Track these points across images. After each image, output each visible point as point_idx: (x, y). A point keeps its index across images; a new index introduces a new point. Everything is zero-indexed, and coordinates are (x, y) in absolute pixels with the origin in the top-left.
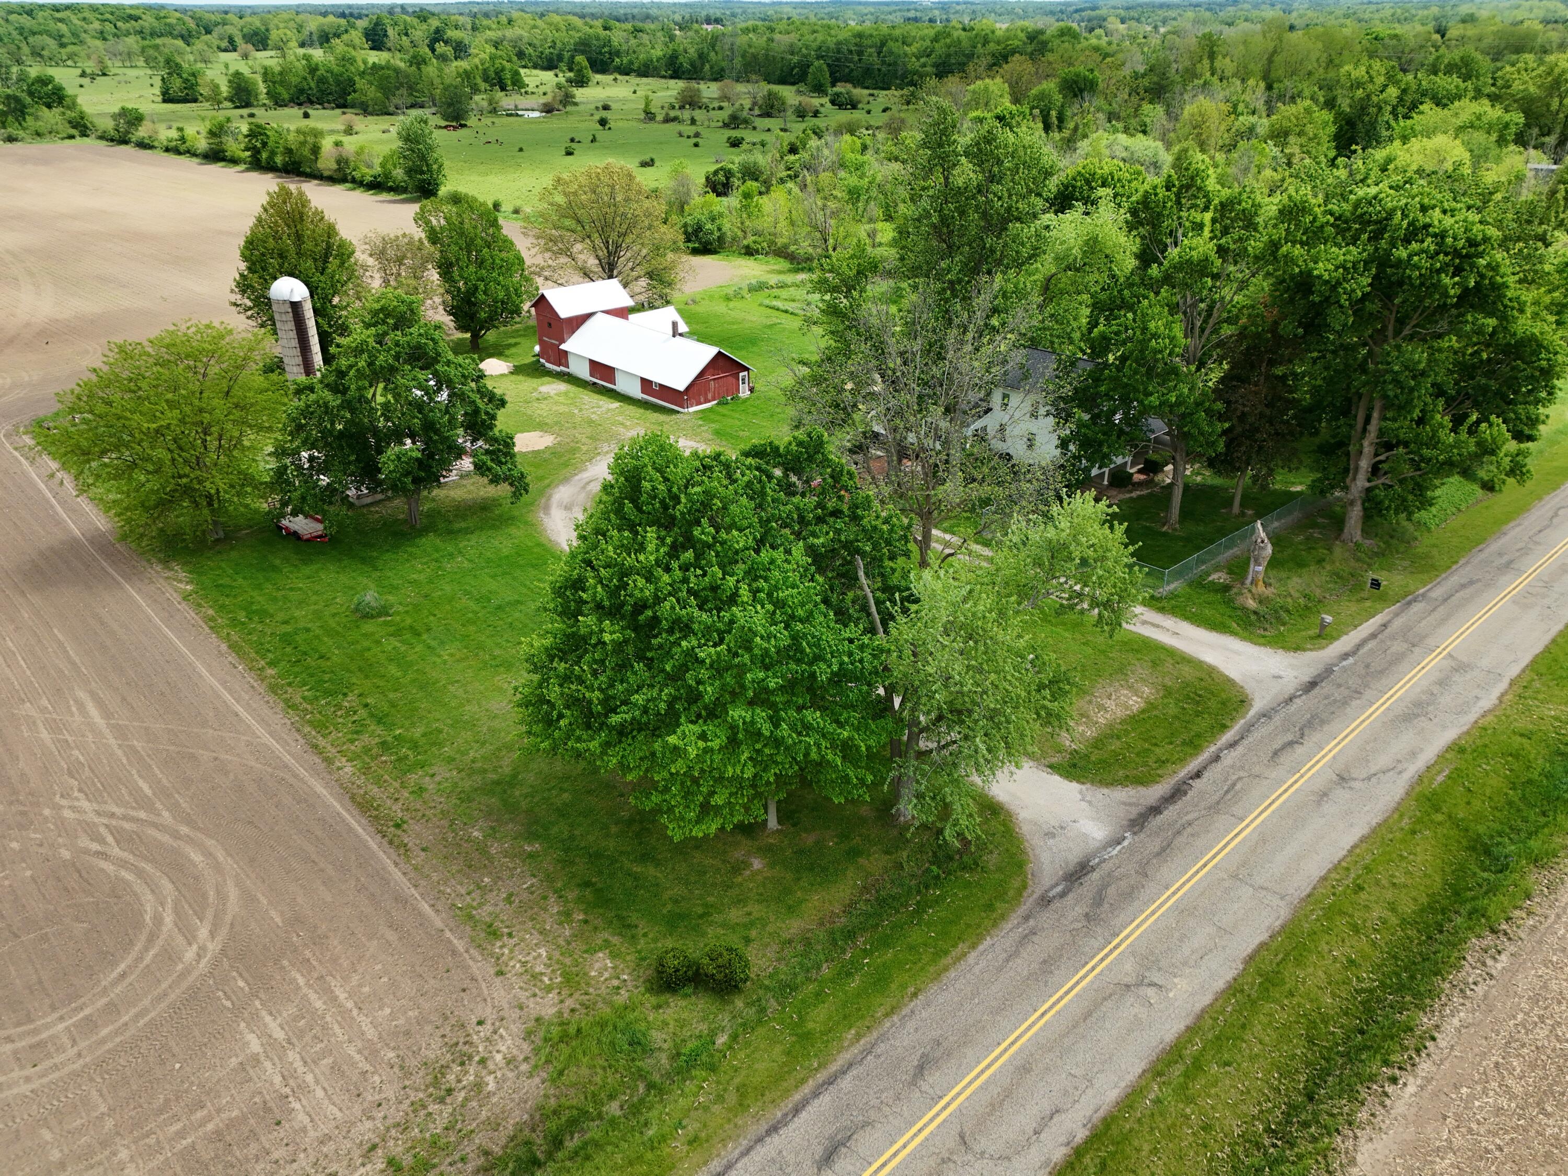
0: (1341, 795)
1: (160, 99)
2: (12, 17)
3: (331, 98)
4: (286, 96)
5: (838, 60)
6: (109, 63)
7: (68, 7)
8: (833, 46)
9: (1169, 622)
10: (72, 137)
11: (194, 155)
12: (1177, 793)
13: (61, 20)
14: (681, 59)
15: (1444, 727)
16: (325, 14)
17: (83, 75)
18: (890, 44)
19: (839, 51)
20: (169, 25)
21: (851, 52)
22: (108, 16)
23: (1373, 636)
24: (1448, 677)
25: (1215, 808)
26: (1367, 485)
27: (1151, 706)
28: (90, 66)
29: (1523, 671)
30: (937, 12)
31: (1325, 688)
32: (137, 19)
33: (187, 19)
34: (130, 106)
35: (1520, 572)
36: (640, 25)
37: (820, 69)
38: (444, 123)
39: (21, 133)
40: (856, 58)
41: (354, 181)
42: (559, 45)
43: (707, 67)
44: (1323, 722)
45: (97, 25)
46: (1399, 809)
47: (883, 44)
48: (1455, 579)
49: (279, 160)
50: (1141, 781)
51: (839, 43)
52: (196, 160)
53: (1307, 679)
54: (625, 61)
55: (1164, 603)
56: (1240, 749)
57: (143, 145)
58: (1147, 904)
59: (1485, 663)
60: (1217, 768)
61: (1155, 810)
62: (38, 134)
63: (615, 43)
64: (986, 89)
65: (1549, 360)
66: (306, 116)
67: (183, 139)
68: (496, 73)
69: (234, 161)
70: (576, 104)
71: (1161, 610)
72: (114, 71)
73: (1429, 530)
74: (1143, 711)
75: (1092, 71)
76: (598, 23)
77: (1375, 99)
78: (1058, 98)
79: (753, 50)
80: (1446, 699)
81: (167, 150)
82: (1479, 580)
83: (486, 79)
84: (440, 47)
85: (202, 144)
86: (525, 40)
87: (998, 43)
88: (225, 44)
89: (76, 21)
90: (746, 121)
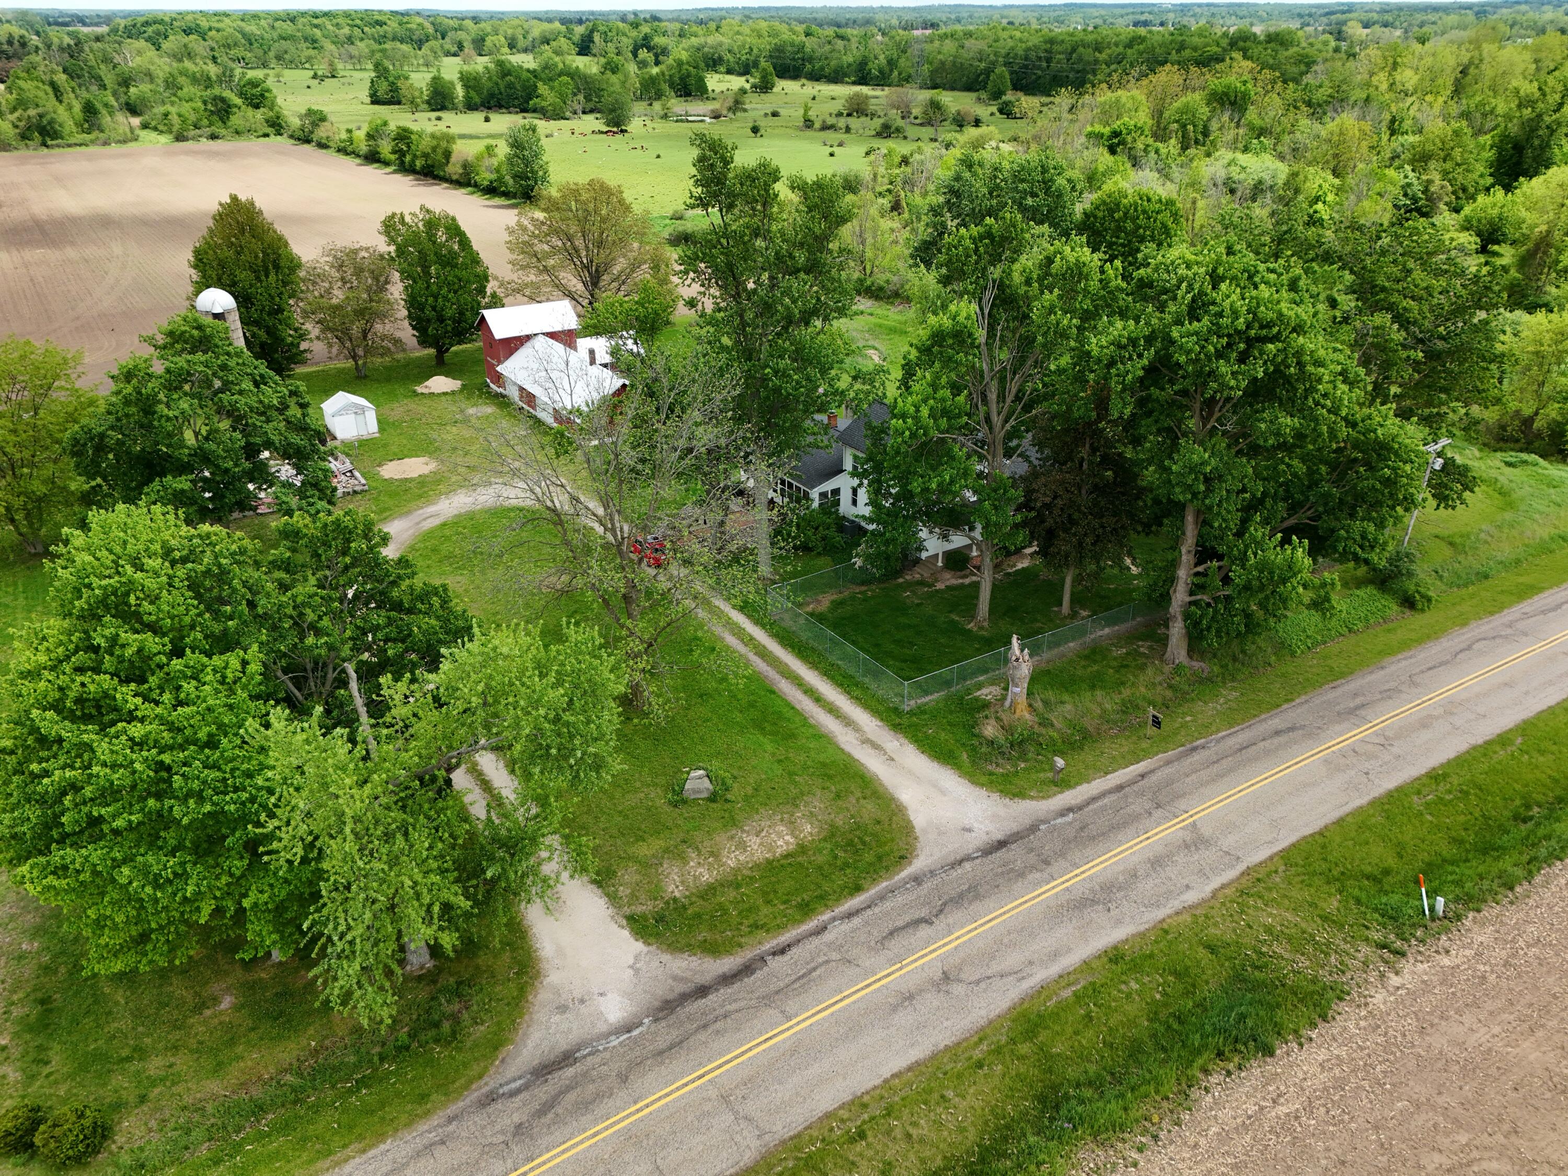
0: (932, 1000)
1: (368, 100)
2: (278, 24)
3: (516, 102)
4: (477, 100)
5: (1026, 67)
6: (340, 66)
7: (326, 14)
8: (1021, 52)
9: (893, 743)
10: (266, 135)
11: (358, 156)
12: (747, 970)
13: (316, 26)
14: (870, 65)
15: (1119, 922)
16: (550, 21)
17: (315, 77)
18: (1081, 49)
19: (1026, 59)
20: (410, 30)
21: (1040, 58)
22: (358, 22)
23: (1120, 788)
24: (1170, 855)
25: (768, 1000)
26: (1188, 599)
27: (802, 849)
28: (322, 69)
29: (1271, 858)
30: (1171, 16)
31: (1015, 852)
32: (381, 24)
33: (427, 25)
34: (315, 108)
35: (1365, 720)
36: (841, 31)
37: (1001, 76)
38: (605, 129)
39: (223, 132)
40: (1044, 64)
41: (476, 185)
42: (755, 51)
43: (896, 73)
44: (978, 897)
45: (346, 31)
46: (981, 1035)
47: (1074, 50)
48: (1276, 722)
49: (419, 164)
50: (712, 949)
51: (1028, 49)
52: (358, 161)
53: (999, 836)
54: (817, 66)
55: (905, 721)
56: (856, 921)
57: (322, 146)
58: (596, 1122)
59: (1228, 842)
60: (816, 941)
61: (702, 991)
62: (237, 133)
63: (808, 49)
64: (1118, 100)
65: (1394, 469)
66: (487, 120)
67: (351, 141)
68: (681, 79)
69: (387, 164)
70: (745, 110)
71: (897, 728)
72: (342, 73)
73: (1293, 654)
74: (787, 856)
75: (1245, 83)
76: (800, 29)
77: (1547, 119)
78: (1204, 111)
79: (940, 57)
80: (1147, 887)
81: (339, 151)
82: (1303, 727)
83: (672, 86)
84: (643, 54)
85: (363, 148)
86: (726, 47)
87: (1195, 49)
88: (454, 49)
89: (330, 27)
90: (898, 130)
